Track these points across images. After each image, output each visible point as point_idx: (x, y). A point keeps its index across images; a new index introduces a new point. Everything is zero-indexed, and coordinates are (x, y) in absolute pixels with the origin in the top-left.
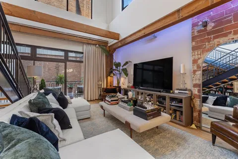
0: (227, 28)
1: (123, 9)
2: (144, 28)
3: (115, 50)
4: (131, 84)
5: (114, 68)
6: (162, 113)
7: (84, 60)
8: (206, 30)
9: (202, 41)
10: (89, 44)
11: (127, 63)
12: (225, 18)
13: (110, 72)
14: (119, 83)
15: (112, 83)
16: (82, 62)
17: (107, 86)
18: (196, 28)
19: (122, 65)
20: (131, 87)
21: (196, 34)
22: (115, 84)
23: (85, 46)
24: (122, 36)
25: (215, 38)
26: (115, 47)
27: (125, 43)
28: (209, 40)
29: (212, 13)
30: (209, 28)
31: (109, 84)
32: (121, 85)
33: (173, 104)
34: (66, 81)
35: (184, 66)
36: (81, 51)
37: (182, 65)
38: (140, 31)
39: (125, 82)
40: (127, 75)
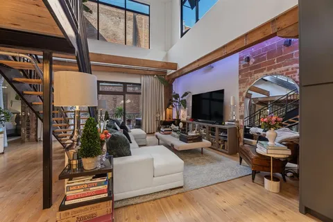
0: (263, 65)
1: (182, 35)
2: (198, 60)
3: (174, 79)
4: (190, 117)
5: (174, 99)
6: (203, 140)
7: (142, 92)
8: (249, 64)
9: (246, 75)
10: (146, 75)
11: (186, 94)
12: (262, 55)
13: (169, 104)
14: (178, 116)
15: (171, 116)
16: (140, 94)
17: (166, 118)
18: (241, 62)
19: (181, 96)
20: (190, 120)
21: (242, 68)
22: (175, 117)
23: (142, 78)
24: (180, 67)
25: (256, 72)
26: (173, 76)
27: (182, 73)
28: (251, 75)
29: (253, 49)
30: (251, 63)
31: (168, 117)
32: (181, 118)
33: (221, 134)
34: (125, 113)
35: (234, 98)
36: (139, 82)
37: (232, 97)
38: (195, 62)
39: (185, 114)
40: (185, 107)
